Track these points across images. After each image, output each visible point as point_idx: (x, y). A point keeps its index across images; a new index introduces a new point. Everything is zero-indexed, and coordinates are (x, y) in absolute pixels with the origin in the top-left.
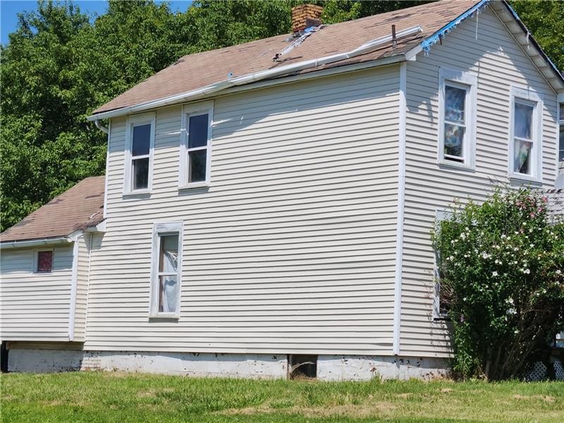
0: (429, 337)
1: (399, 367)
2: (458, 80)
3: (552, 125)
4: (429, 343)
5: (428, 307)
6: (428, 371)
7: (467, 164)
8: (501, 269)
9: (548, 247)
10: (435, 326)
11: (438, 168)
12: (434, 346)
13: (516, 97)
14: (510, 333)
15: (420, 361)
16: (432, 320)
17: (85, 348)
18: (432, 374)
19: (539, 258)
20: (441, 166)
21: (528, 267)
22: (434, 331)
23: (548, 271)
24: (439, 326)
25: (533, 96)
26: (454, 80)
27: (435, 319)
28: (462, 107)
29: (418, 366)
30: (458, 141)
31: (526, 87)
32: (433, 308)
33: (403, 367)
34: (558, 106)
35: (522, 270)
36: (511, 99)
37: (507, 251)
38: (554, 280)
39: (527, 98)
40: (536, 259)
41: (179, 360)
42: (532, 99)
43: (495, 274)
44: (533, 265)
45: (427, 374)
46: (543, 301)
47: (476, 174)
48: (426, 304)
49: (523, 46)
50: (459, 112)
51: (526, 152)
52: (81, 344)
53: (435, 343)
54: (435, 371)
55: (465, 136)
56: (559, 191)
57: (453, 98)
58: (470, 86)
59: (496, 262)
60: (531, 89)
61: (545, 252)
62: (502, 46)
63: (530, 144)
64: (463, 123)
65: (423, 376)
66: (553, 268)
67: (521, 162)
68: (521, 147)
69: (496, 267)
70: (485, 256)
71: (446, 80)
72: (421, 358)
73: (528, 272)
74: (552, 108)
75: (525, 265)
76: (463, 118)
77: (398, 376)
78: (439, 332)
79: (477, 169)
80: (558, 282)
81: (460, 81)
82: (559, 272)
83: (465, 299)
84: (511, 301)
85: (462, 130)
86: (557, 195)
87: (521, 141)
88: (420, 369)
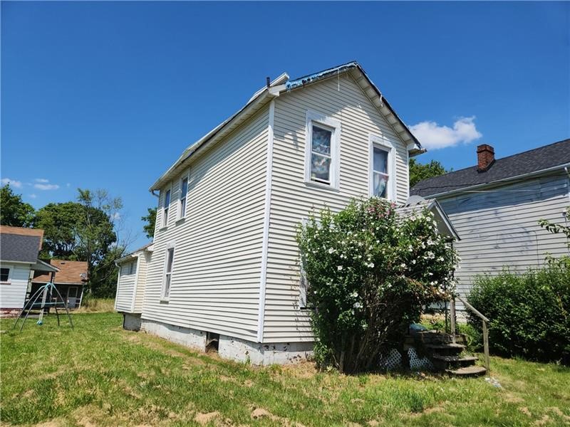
0: (295, 324)
1: (263, 353)
2: (322, 122)
3: (404, 165)
4: (295, 329)
5: (294, 298)
6: (296, 354)
7: (332, 186)
8: (346, 264)
9: (394, 242)
10: (301, 314)
11: (305, 186)
12: (300, 332)
13: (373, 143)
14: (358, 326)
15: (287, 346)
16: (299, 309)
17: (142, 317)
18: (300, 357)
19: (383, 252)
20: (307, 184)
21: (372, 261)
22: (300, 319)
23: (393, 265)
24: (305, 314)
25: (387, 143)
26: (319, 121)
27: (301, 308)
28: (329, 144)
29: (285, 350)
30: (325, 169)
31: (381, 136)
32: (298, 298)
33: (268, 353)
34: (408, 154)
35: (366, 264)
36: (370, 143)
37: (352, 245)
38: (399, 274)
39: (382, 144)
40: (380, 253)
41: (167, 329)
42: (386, 145)
43: (340, 268)
44: (378, 259)
45: (295, 357)
46: (389, 295)
47: (340, 194)
48: (291, 295)
49: (378, 109)
50: (326, 147)
51: (384, 184)
52: (140, 314)
53: (300, 329)
54: (302, 354)
55: (331, 165)
56: (408, 206)
57: (322, 139)
58: (334, 129)
59: (342, 256)
60: (384, 138)
61: (389, 247)
62: (360, 105)
63: (387, 178)
64: (329, 156)
65: (290, 359)
66: (399, 262)
67: (381, 190)
68: (380, 180)
69: (341, 262)
70: (331, 251)
71: (312, 121)
72: (288, 343)
73: (372, 265)
74: (403, 154)
75: (369, 259)
76: (329, 152)
77: (262, 362)
78: (304, 319)
79: (341, 190)
80: (404, 277)
81: (325, 123)
82: (403, 265)
83: (315, 292)
84: (356, 295)
85: (329, 161)
86: (407, 208)
87: (380, 174)
88: (287, 353)
